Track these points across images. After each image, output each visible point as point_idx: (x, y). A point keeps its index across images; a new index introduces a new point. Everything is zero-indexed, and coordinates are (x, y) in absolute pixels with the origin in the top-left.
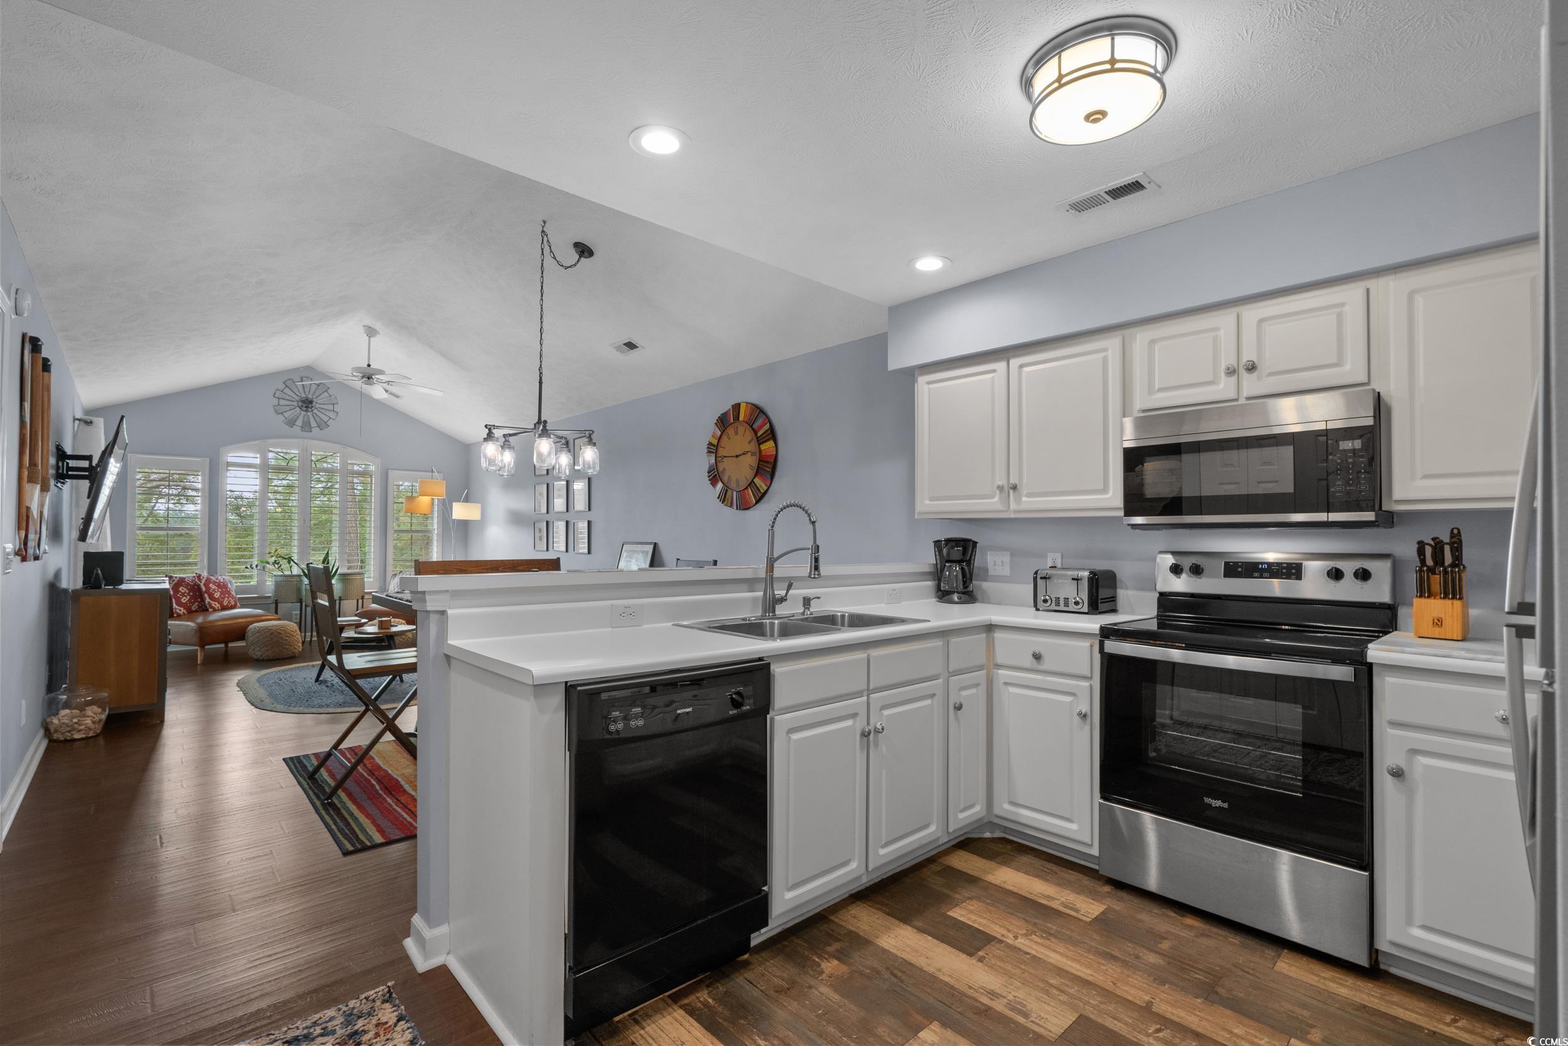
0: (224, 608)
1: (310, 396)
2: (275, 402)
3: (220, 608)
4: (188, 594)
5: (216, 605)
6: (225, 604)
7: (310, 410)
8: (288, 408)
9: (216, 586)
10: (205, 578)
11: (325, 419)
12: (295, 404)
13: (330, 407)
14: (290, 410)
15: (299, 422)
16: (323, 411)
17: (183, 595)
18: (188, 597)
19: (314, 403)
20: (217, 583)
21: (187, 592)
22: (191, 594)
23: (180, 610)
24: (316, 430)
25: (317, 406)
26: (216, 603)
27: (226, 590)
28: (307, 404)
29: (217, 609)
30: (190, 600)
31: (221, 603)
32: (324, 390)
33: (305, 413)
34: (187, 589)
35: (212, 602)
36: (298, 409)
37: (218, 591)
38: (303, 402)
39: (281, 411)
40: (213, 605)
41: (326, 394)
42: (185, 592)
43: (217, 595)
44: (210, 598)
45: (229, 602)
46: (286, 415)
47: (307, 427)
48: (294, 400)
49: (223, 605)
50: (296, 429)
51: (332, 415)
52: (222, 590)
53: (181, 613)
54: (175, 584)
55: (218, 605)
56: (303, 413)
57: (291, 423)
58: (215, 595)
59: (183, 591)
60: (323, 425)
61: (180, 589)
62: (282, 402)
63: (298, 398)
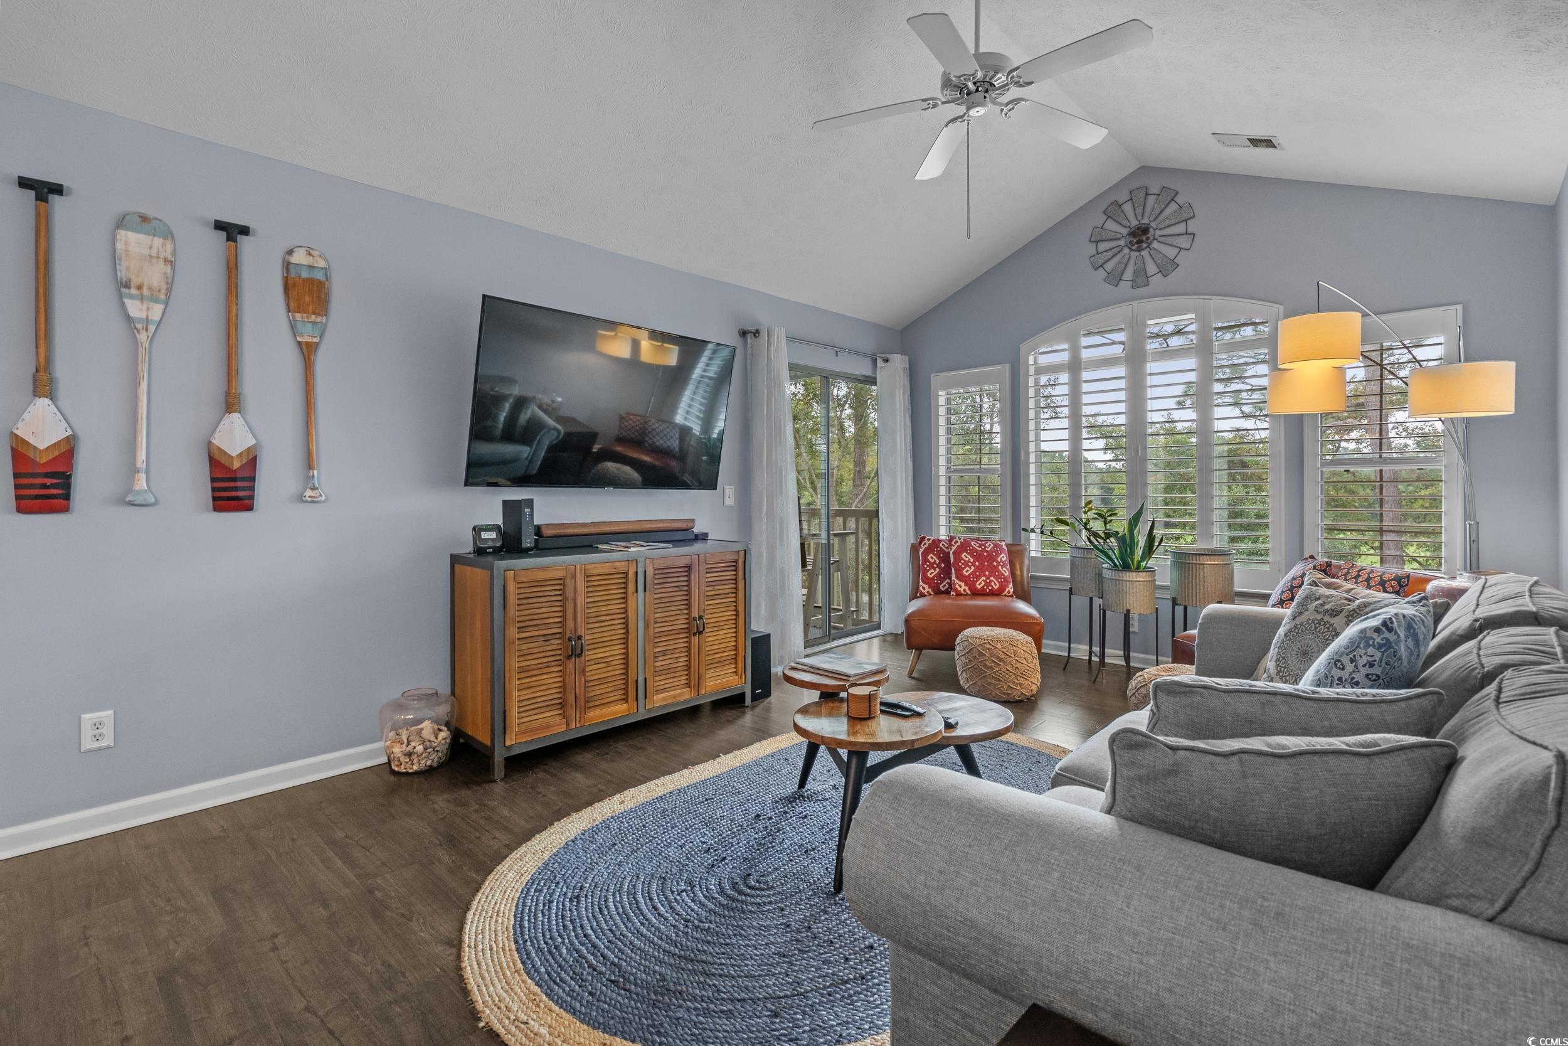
0: (976, 593)
1: (1146, 221)
2: (1092, 250)
3: (969, 592)
4: (939, 566)
5: (962, 587)
6: (979, 587)
7: (1144, 245)
8: (1110, 254)
9: (973, 556)
10: (959, 544)
11: (1171, 252)
12: (1122, 242)
13: (1181, 228)
14: (1113, 256)
15: (1128, 274)
16: (1167, 240)
17: (931, 566)
18: (938, 570)
19: (1151, 230)
20: (976, 551)
21: (937, 562)
22: (943, 565)
23: (924, 588)
24: (1157, 281)
25: (1158, 233)
26: (963, 584)
27: (992, 563)
28: (1140, 236)
29: (962, 592)
30: (939, 574)
31: (972, 587)
32: (1169, 198)
33: (1137, 254)
34: (939, 558)
35: (957, 581)
36: (1126, 251)
37: (973, 564)
38: (1133, 234)
39: (1101, 261)
40: (957, 586)
41: (1173, 207)
42: (935, 562)
43: (967, 571)
44: (956, 574)
45: (988, 584)
46: (1109, 266)
47: (1141, 278)
48: (1119, 236)
49: (976, 589)
50: (1125, 286)
51: (1183, 242)
52: (980, 564)
53: (925, 592)
54: (926, 549)
55: (964, 587)
56: (1134, 254)
57: (1115, 278)
58: (964, 572)
59: (933, 561)
60: (1167, 267)
61: (929, 557)
62: (1103, 246)
63: (1125, 231)
